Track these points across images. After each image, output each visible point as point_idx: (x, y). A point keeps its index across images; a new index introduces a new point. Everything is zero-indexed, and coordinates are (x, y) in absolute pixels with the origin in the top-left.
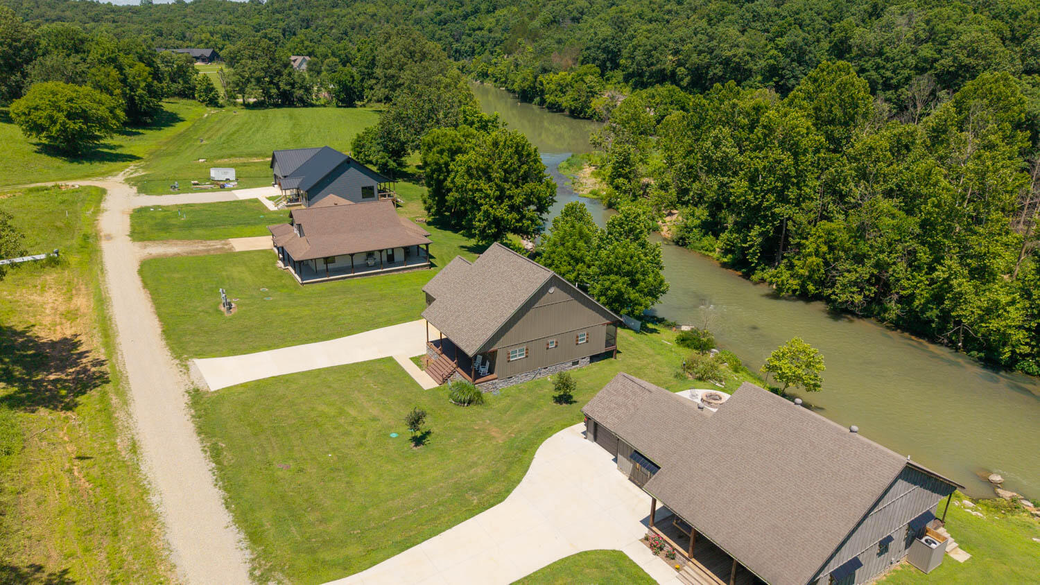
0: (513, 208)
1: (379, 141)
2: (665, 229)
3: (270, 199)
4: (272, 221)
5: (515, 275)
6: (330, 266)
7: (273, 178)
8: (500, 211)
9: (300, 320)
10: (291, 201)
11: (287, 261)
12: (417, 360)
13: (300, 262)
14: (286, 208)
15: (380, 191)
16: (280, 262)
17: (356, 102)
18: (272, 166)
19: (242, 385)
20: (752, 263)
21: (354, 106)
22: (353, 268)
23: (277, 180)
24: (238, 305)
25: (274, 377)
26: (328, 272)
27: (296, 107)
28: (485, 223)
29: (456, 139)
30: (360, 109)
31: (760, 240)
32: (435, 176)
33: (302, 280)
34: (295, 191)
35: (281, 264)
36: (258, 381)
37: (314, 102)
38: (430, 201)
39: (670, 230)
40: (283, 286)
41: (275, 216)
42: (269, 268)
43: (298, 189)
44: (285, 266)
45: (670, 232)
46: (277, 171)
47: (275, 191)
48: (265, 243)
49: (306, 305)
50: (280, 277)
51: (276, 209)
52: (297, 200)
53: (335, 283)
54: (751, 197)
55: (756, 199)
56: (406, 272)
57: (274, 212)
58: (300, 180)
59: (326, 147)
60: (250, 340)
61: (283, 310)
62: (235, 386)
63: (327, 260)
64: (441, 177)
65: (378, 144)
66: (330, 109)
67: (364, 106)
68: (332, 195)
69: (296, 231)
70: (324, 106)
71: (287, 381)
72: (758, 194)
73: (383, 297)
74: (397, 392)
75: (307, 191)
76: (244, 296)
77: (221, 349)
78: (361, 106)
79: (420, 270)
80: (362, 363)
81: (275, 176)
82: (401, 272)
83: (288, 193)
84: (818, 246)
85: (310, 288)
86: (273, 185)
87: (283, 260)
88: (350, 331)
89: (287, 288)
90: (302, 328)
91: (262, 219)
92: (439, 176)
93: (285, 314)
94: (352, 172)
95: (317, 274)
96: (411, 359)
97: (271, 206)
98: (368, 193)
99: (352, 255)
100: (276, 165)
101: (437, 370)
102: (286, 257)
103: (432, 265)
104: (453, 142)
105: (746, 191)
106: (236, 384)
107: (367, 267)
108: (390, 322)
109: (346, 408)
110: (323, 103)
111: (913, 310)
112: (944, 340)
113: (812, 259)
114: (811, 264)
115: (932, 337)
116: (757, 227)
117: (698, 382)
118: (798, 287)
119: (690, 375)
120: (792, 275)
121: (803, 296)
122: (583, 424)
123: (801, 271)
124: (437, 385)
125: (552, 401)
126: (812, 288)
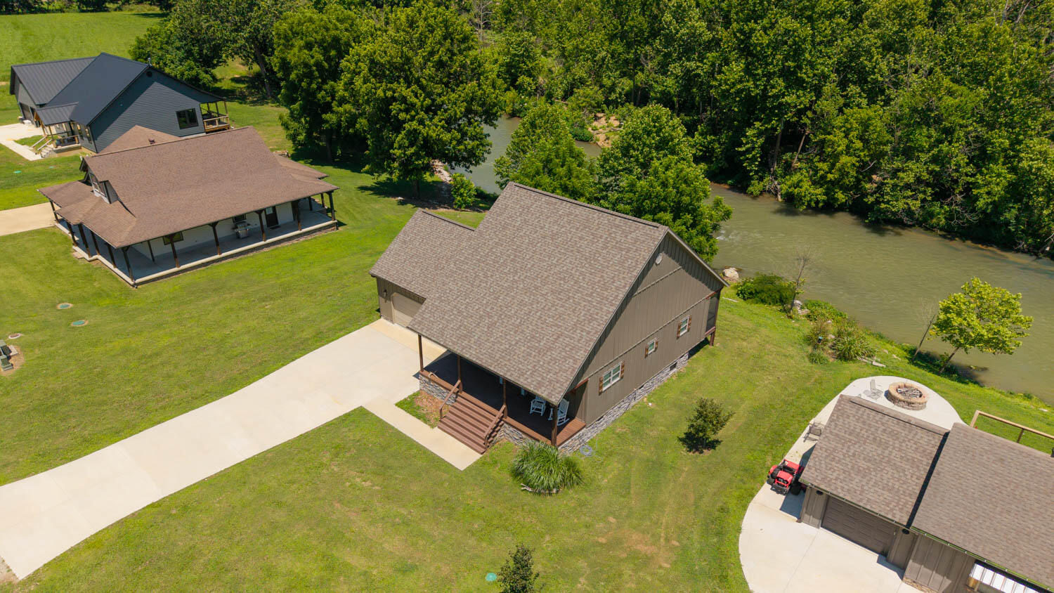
0: (450, 123)
1: (178, 44)
2: (602, 137)
3: (23, 142)
4: (39, 178)
5: (581, 238)
6: (179, 246)
7: (19, 111)
8: (433, 129)
9: (159, 360)
10: (61, 142)
11: (92, 246)
12: (409, 405)
13: (126, 249)
14: (56, 155)
15: (204, 116)
16: (77, 248)
17: (107, 5)
18: (13, 90)
19: (89, 544)
20: (751, 171)
21: (106, 10)
22: (218, 245)
23: (26, 112)
24: (23, 347)
25: (152, 505)
26: (176, 258)
27: (18, 13)
28: (412, 150)
29: (330, 26)
30: (114, 13)
31: (761, 140)
32: (303, 84)
33: (134, 278)
34: (64, 127)
35: (80, 253)
36: (121, 523)
37: (45, 6)
38: (294, 125)
39: (608, 138)
40: (99, 294)
41: (40, 169)
42: (61, 263)
43: (70, 123)
44: (91, 255)
45: (610, 142)
46: (23, 97)
47: (28, 129)
48: (39, 216)
49: (159, 326)
50: (88, 277)
51: (38, 157)
52: (72, 141)
53: (193, 274)
54: (751, 84)
55: (757, 86)
56: (302, 239)
57: (36, 163)
58: (72, 108)
59: (102, 54)
60: (73, 422)
61: (119, 343)
62: (72, 550)
63: (171, 238)
64: (314, 86)
65: (178, 49)
66: (71, 14)
67: (120, 9)
68: (137, 126)
69: (98, 194)
70: (61, 11)
71: (185, 507)
72: (759, 80)
73: (286, 290)
74: (415, 488)
75: (90, 125)
76: (31, 326)
77: (12, 458)
78: (115, 10)
79: (323, 233)
80: (318, 432)
81: (22, 107)
82: (295, 241)
83: (54, 130)
84: (851, 142)
85: (152, 291)
86: (22, 121)
87: (84, 244)
88: (262, 368)
89: (108, 296)
90: (169, 376)
91: (19, 177)
92: (310, 84)
93: (125, 351)
94: (157, 90)
95: (155, 263)
96: (396, 405)
97: (28, 154)
98: (187, 120)
99: (214, 225)
100: (21, 90)
101: (465, 424)
102: (89, 238)
103: (339, 224)
104: (327, 30)
105: (742, 76)
106: (73, 543)
107: (237, 240)
108: (322, 338)
109: (335, 553)
110: (58, 7)
111: (984, 212)
112: (1023, 245)
113: (844, 159)
114: (844, 165)
115: (1008, 244)
116: (757, 124)
117: (846, 364)
118: (824, 197)
119: (827, 353)
120: (814, 183)
121: (829, 208)
122: (767, 487)
123: (830, 176)
124: (478, 456)
125: (683, 450)
126: (841, 196)
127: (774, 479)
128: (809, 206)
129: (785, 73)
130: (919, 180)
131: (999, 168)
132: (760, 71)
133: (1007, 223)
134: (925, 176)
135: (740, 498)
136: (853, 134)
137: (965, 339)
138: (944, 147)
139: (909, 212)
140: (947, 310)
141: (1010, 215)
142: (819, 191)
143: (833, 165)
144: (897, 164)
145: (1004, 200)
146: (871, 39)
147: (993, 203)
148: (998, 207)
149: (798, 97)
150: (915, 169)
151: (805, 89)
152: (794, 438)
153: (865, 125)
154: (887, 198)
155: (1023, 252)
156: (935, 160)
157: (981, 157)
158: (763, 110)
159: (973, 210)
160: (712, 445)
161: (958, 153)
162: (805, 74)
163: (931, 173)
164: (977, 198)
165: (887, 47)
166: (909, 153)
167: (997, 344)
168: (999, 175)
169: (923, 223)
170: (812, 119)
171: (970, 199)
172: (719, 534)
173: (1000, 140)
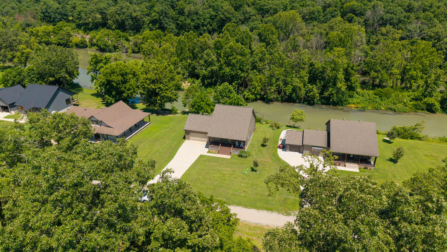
12: (210, 152)
13: (118, 136)
15: (72, 100)
31: (237, 86)
47: (5, 114)
51: (24, 121)
54: (232, 72)
55: (234, 73)
69: (94, 125)
72: (234, 71)
73: (157, 139)
74: (224, 162)
80: (198, 160)
84: (258, 84)
94: (60, 93)
96: (207, 153)
98: (68, 102)
101: (225, 152)
103: (150, 123)
108: (178, 146)
109: (221, 172)
111: (288, 96)
112: (297, 102)
113: (258, 88)
114: (258, 89)
115: (294, 102)
116: (235, 82)
117: (279, 129)
118: (255, 97)
119: (274, 128)
120: (252, 94)
121: (256, 100)
122: (278, 149)
123: (255, 92)
124: (230, 156)
125: (262, 147)
126: (258, 97)
127: (279, 147)
128: (252, 100)
129: (240, 69)
130: (275, 91)
131: (290, 86)
132: (234, 69)
133: (293, 97)
134: (276, 90)
135: (275, 151)
136: (258, 82)
137: (297, 120)
138: (278, 83)
139: (274, 98)
140: (293, 116)
141: (294, 95)
142: (253, 96)
143: (255, 90)
144: (269, 88)
145: (292, 92)
146: (257, 59)
147: (290, 93)
148: (291, 94)
149: (244, 74)
150: (273, 89)
151: (245, 72)
152: (278, 141)
153: (260, 79)
154: (269, 95)
155: (298, 103)
156: (277, 86)
157: (286, 84)
158: (236, 78)
159: (286, 96)
160: (266, 145)
161: (280, 83)
162: (245, 69)
163: (277, 89)
164: (286, 93)
165: (260, 60)
166: (271, 85)
167: (302, 120)
168: (290, 87)
169: (277, 100)
170: (248, 79)
171: (285, 93)
172: (276, 156)
173: (289, 79)
